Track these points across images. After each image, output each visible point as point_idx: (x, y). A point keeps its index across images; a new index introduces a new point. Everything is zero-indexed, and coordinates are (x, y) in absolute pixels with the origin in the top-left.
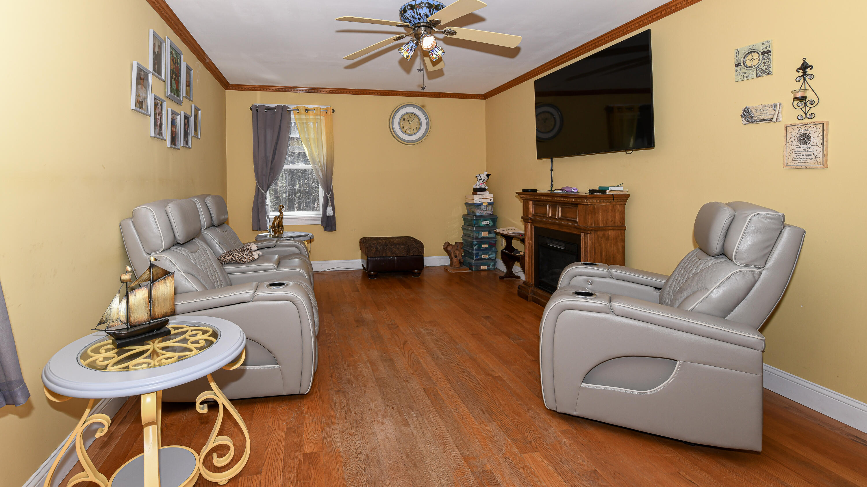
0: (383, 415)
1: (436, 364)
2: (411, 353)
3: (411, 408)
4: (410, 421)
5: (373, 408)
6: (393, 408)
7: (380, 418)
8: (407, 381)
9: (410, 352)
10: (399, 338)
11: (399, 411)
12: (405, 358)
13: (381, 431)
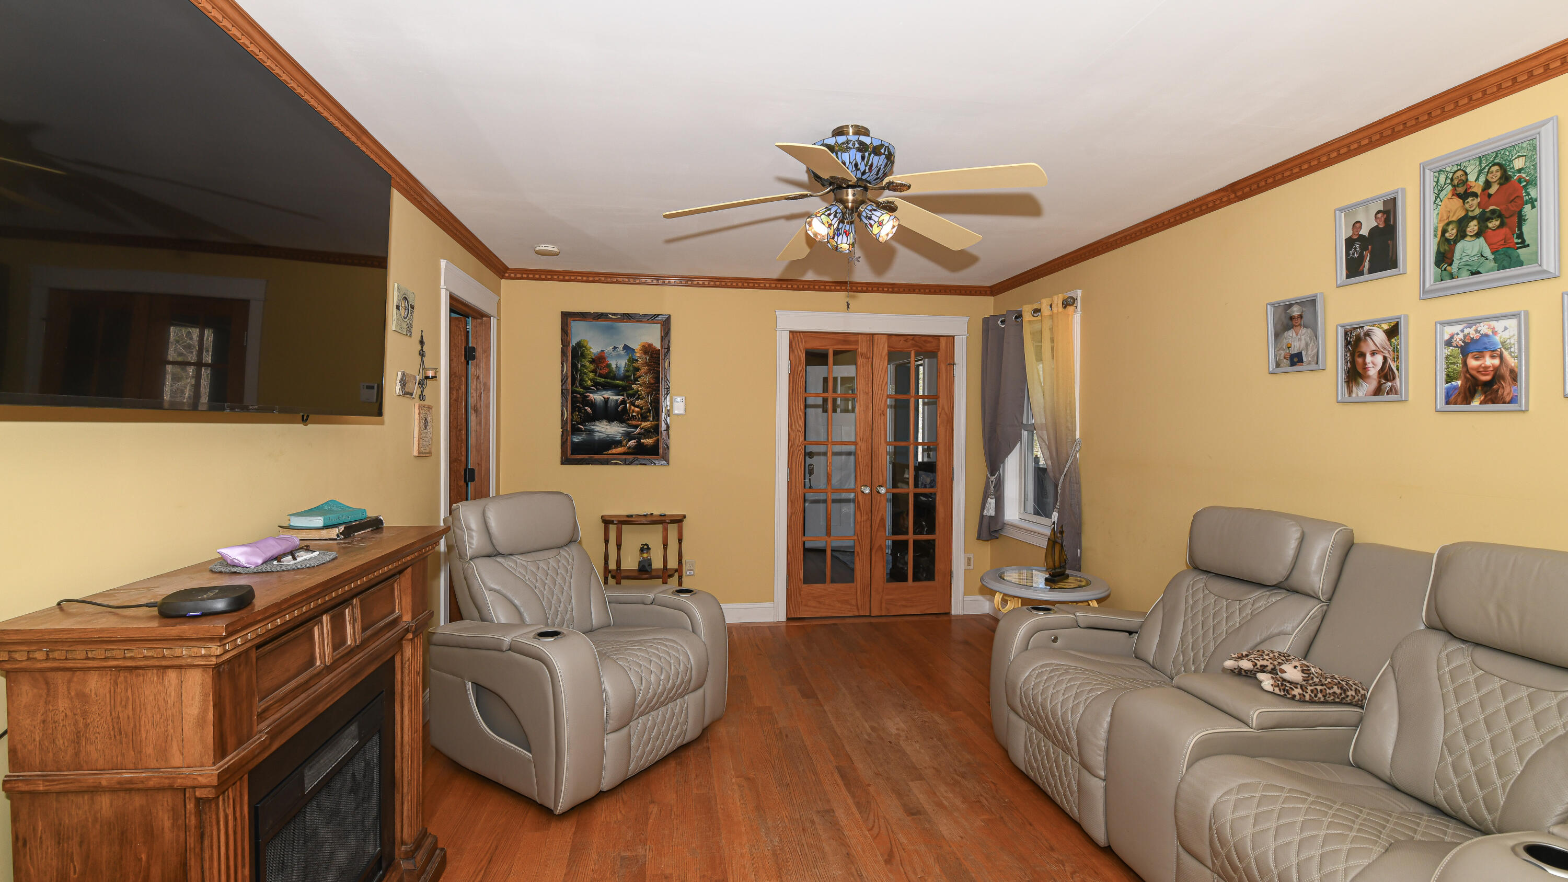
0: (900, 736)
1: (828, 801)
2: (873, 827)
3: (870, 742)
4: (869, 731)
5: (914, 743)
6: (890, 742)
7: (902, 734)
8: (877, 774)
9: (876, 830)
10: (905, 873)
11: (882, 739)
12: (885, 817)
13: (897, 724)
